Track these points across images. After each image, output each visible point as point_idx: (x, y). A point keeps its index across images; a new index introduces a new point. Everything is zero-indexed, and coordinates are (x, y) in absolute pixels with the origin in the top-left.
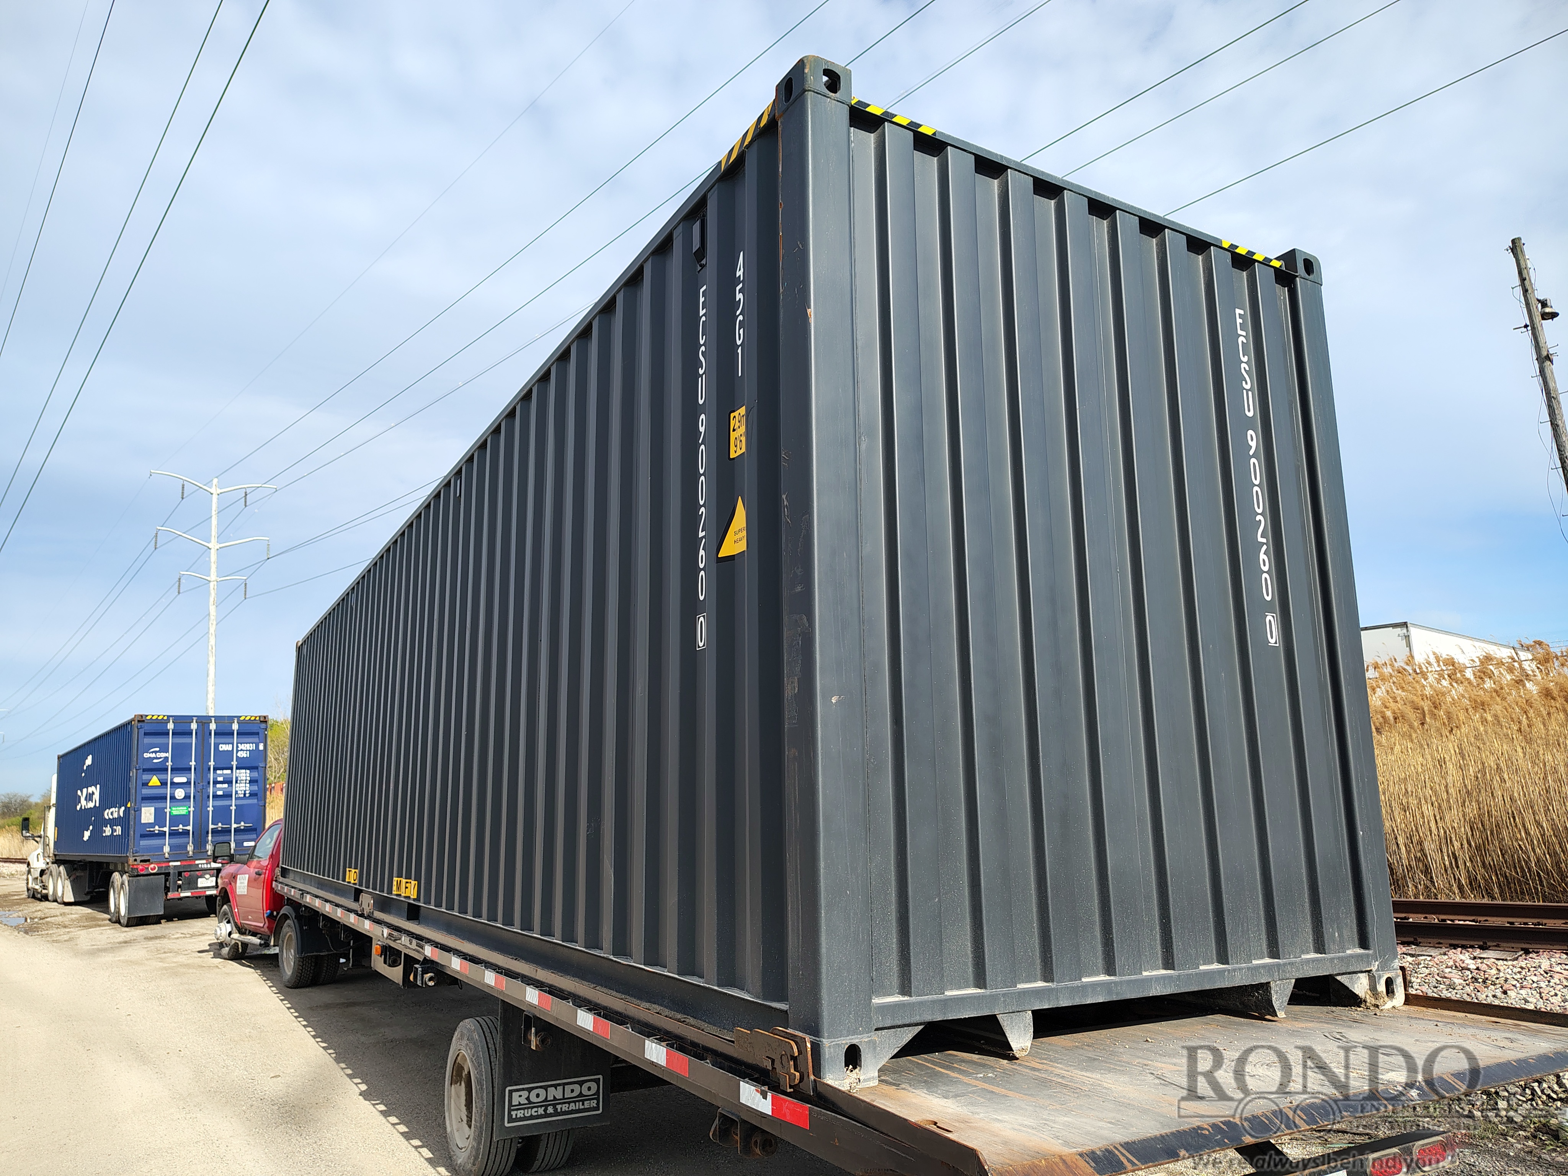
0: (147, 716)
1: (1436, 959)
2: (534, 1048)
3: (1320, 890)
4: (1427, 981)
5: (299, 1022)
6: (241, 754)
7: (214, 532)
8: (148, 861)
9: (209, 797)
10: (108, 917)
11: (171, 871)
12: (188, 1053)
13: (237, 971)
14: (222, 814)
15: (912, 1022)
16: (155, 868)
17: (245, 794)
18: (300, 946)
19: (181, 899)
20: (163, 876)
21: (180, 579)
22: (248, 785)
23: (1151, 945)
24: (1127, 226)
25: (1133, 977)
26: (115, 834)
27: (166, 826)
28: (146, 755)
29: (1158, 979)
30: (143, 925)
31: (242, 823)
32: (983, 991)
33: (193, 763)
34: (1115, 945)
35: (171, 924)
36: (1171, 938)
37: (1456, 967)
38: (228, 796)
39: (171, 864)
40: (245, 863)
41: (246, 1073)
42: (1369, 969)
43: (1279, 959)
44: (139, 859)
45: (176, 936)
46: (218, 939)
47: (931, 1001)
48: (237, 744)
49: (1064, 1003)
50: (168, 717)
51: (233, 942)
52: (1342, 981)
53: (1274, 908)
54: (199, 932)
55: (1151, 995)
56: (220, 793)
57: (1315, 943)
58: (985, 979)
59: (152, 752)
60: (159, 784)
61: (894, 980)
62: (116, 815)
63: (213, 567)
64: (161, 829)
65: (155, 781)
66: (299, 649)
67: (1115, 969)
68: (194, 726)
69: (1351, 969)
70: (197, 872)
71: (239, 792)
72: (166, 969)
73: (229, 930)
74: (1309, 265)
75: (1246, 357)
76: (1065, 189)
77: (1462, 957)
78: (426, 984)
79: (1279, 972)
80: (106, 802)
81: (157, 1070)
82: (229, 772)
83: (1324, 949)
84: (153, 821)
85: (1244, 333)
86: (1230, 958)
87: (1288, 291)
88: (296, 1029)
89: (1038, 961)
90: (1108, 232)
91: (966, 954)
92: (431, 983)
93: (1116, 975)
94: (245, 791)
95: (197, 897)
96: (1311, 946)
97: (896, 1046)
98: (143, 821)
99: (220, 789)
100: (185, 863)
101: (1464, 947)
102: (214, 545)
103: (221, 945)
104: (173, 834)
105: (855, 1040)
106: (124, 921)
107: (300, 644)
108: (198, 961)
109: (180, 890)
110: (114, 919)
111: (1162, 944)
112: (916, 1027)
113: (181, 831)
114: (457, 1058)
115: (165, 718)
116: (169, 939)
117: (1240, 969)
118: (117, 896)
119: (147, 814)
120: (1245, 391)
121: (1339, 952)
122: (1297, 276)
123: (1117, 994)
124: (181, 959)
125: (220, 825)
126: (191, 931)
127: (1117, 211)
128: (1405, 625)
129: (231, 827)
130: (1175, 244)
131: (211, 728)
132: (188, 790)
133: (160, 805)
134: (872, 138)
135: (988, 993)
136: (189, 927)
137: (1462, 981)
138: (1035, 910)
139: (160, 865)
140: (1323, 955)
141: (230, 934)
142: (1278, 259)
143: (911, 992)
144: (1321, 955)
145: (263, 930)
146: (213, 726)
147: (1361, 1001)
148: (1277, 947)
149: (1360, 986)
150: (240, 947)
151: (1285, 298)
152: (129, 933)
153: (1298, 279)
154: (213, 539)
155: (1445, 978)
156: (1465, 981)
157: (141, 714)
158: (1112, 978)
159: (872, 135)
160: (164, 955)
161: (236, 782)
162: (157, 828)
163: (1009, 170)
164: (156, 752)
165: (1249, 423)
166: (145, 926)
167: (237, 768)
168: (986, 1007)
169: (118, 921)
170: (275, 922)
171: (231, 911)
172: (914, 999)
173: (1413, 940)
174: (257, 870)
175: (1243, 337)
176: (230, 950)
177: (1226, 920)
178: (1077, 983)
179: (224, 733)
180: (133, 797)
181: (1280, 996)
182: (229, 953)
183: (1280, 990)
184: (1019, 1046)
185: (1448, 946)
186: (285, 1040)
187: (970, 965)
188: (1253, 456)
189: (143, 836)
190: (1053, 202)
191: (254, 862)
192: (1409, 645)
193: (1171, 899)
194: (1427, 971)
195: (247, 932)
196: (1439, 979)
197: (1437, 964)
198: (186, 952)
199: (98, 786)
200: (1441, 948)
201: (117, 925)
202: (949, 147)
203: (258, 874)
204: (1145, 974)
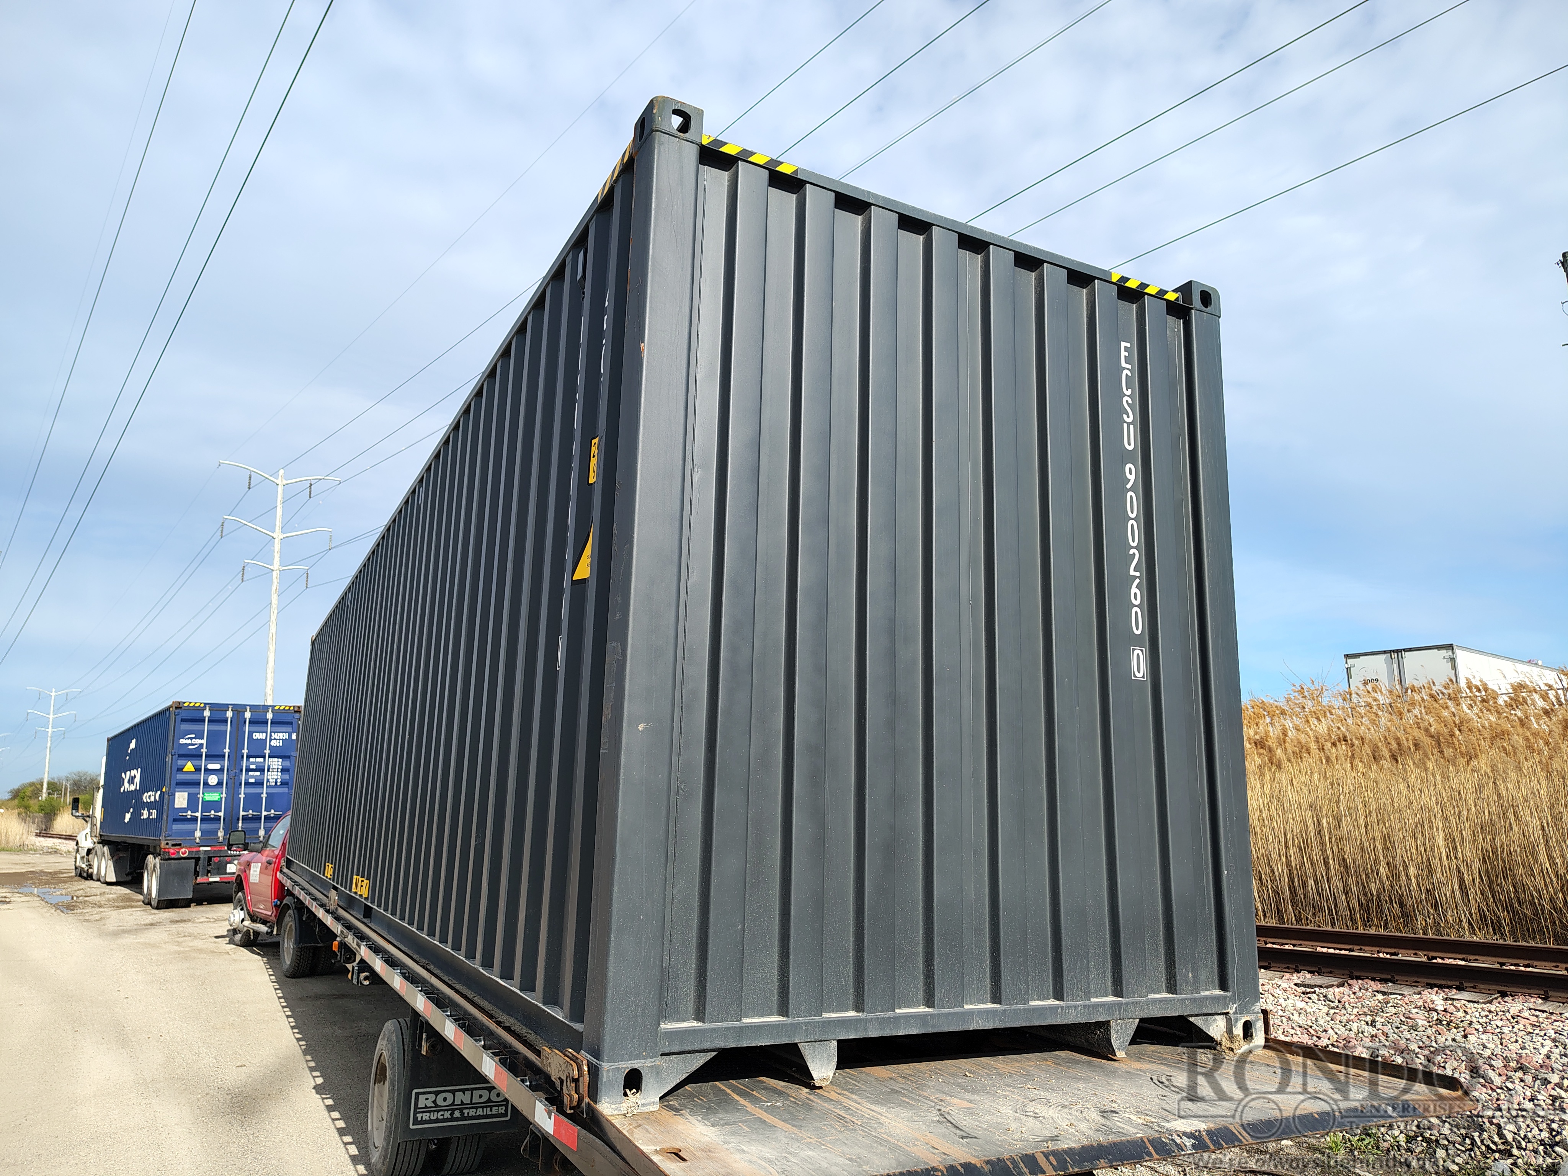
0: (184, 703)
1: (1406, 998)
2: (424, 1054)
3: (1175, 930)
4: (1391, 1021)
5: (284, 1012)
6: (275, 743)
7: (278, 523)
8: (180, 845)
9: (241, 784)
10: (141, 897)
11: (202, 856)
12: (168, 1038)
13: (245, 958)
14: (253, 801)
15: (702, 1048)
16: (185, 853)
17: (276, 783)
18: (298, 938)
19: (211, 883)
20: (194, 860)
21: (244, 567)
22: (279, 774)
23: (980, 978)
24: (1001, 261)
25: (952, 1010)
26: (151, 817)
27: (198, 811)
28: (182, 741)
29: (980, 1012)
30: (172, 908)
31: (273, 811)
32: (784, 1019)
33: (227, 751)
34: (936, 977)
35: (200, 908)
36: (1000, 971)
37: (1425, 1007)
38: (259, 783)
39: (202, 849)
40: (259, 852)
41: (215, 1061)
42: (1225, 1011)
43: (1122, 997)
44: (170, 843)
45: (200, 921)
46: (231, 926)
47: (725, 1028)
48: (271, 733)
49: (873, 1033)
50: (205, 704)
51: (245, 929)
52: (1195, 1022)
53: (1120, 945)
54: (223, 917)
55: (971, 1029)
56: (252, 780)
57: (1168, 983)
58: (787, 1008)
59: (188, 739)
60: (194, 770)
61: (690, 1005)
62: (152, 799)
63: (277, 556)
64: (193, 814)
65: (189, 767)
66: (313, 643)
67: (934, 1001)
68: (229, 714)
69: (1205, 1011)
70: (227, 858)
71: (271, 780)
72: (179, 953)
73: (242, 917)
74: (1207, 297)
75: (1130, 391)
76: (933, 225)
77: (1434, 997)
78: (361, 983)
79: (1120, 1011)
80: (146, 786)
81: (132, 1055)
82: (261, 760)
83: (1175, 990)
84: (186, 806)
85: (1129, 366)
86: (1065, 994)
87: (1183, 323)
88: (279, 1019)
89: (852, 991)
90: (981, 267)
91: (773, 982)
92: (367, 983)
93: (934, 1007)
94: (276, 780)
95: (226, 883)
96: (1164, 986)
97: (685, 1072)
98: (176, 806)
99: (252, 777)
100: (215, 849)
101: (1441, 987)
102: (278, 535)
103: (235, 931)
104: (204, 819)
105: (636, 1064)
106: (154, 903)
107: (314, 638)
108: (212, 946)
109: (209, 874)
110: (146, 901)
111: (991, 978)
112: (709, 1054)
113: (212, 816)
114: (380, 1057)
115: (202, 705)
116: (193, 922)
117: (1076, 1007)
118: (150, 878)
119: (181, 799)
120: (1125, 425)
121: (1192, 993)
122: (1192, 308)
123: (933, 1026)
124: (198, 944)
125: (251, 812)
126: (215, 915)
127: (991, 246)
128: (1450, 647)
129: (261, 815)
130: (1054, 278)
131: (246, 716)
132: (221, 776)
133: (193, 790)
134: (725, 176)
135: (789, 1022)
136: (214, 911)
137: (1426, 1023)
138: (851, 939)
139: (191, 850)
140: (1175, 996)
141: (243, 920)
142: (1175, 291)
143: (704, 1019)
144: (1172, 996)
145: (271, 918)
146: (248, 715)
147: (1216, 1043)
148: (1121, 986)
149: (1216, 1028)
150: (252, 934)
151: (1179, 330)
152: (157, 916)
153: (1193, 311)
154: (277, 528)
155: (1410, 1018)
156: (1429, 1022)
157: (179, 700)
158: (931, 1010)
159: (727, 173)
160: (182, 939)
161: (268, 770)
162: (189, 812)
163: (872, 207)
164: (191, 739)
165: (1128, 457)
166: (174, 909)
167: (269, 757)
168: (785, 1035)
169: (149, 904)
170: (281, 911)
171: (245, 899)
172: (707, 1025)
173: (1390, 977)
174: (268, 859)
175: (1127, 370)
176: (242, 937)
177: (1064, 955)
178: (890, 1014)
179: (259, 722)
180: (167, 782)
181: (1120, 1035)
182: (241, 940)
183: (1122, 1029)
184: (820, 1075)
185: (1425, 984)
186: (264, 1030)
187: (775, 992)
188: (1130, 490)
189: (176, 820)
190: (921, 237)
191: (268, 851)
192: (1454, 668)
193: (1002, 933)
194: (1393, 1010)
195: (259, 919)
196: (1403, 1019)
197: (1406, 1004)
198: (204, 937)
199: (139, 769)
200: (1417, 986)
201: (149, 907)
202: (807, 185)
203: (269, 863)
204: (967, 1007)
